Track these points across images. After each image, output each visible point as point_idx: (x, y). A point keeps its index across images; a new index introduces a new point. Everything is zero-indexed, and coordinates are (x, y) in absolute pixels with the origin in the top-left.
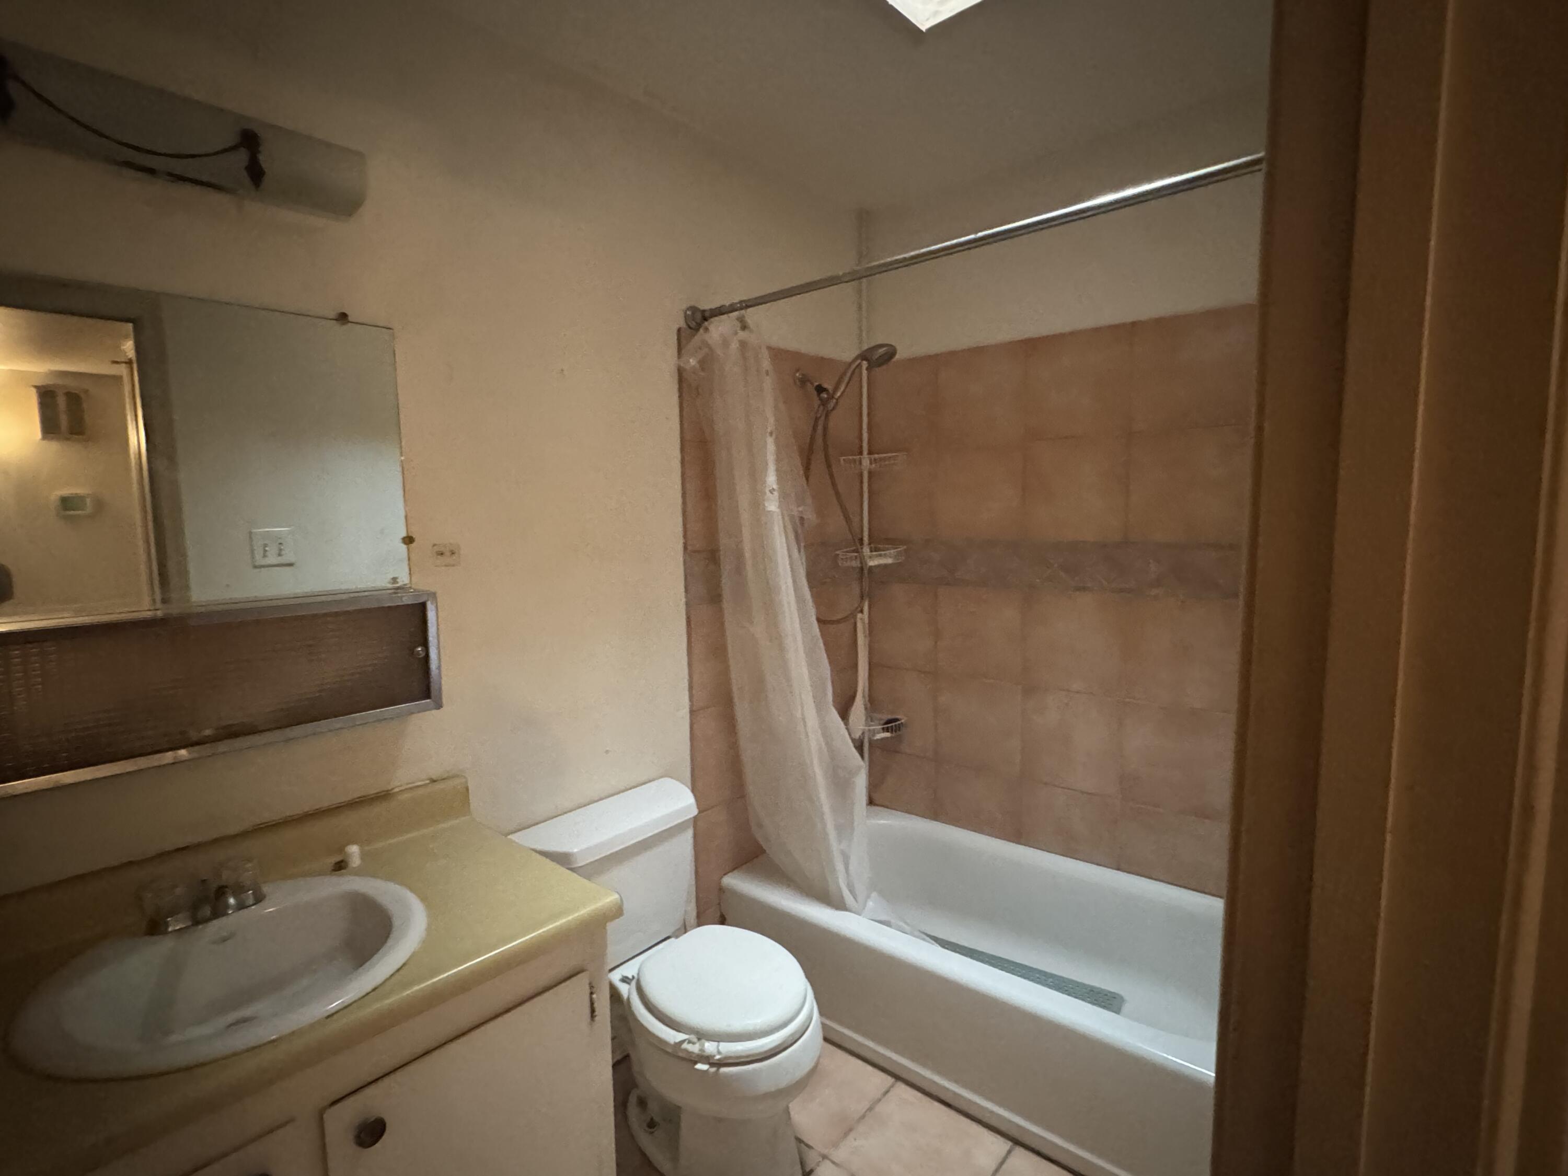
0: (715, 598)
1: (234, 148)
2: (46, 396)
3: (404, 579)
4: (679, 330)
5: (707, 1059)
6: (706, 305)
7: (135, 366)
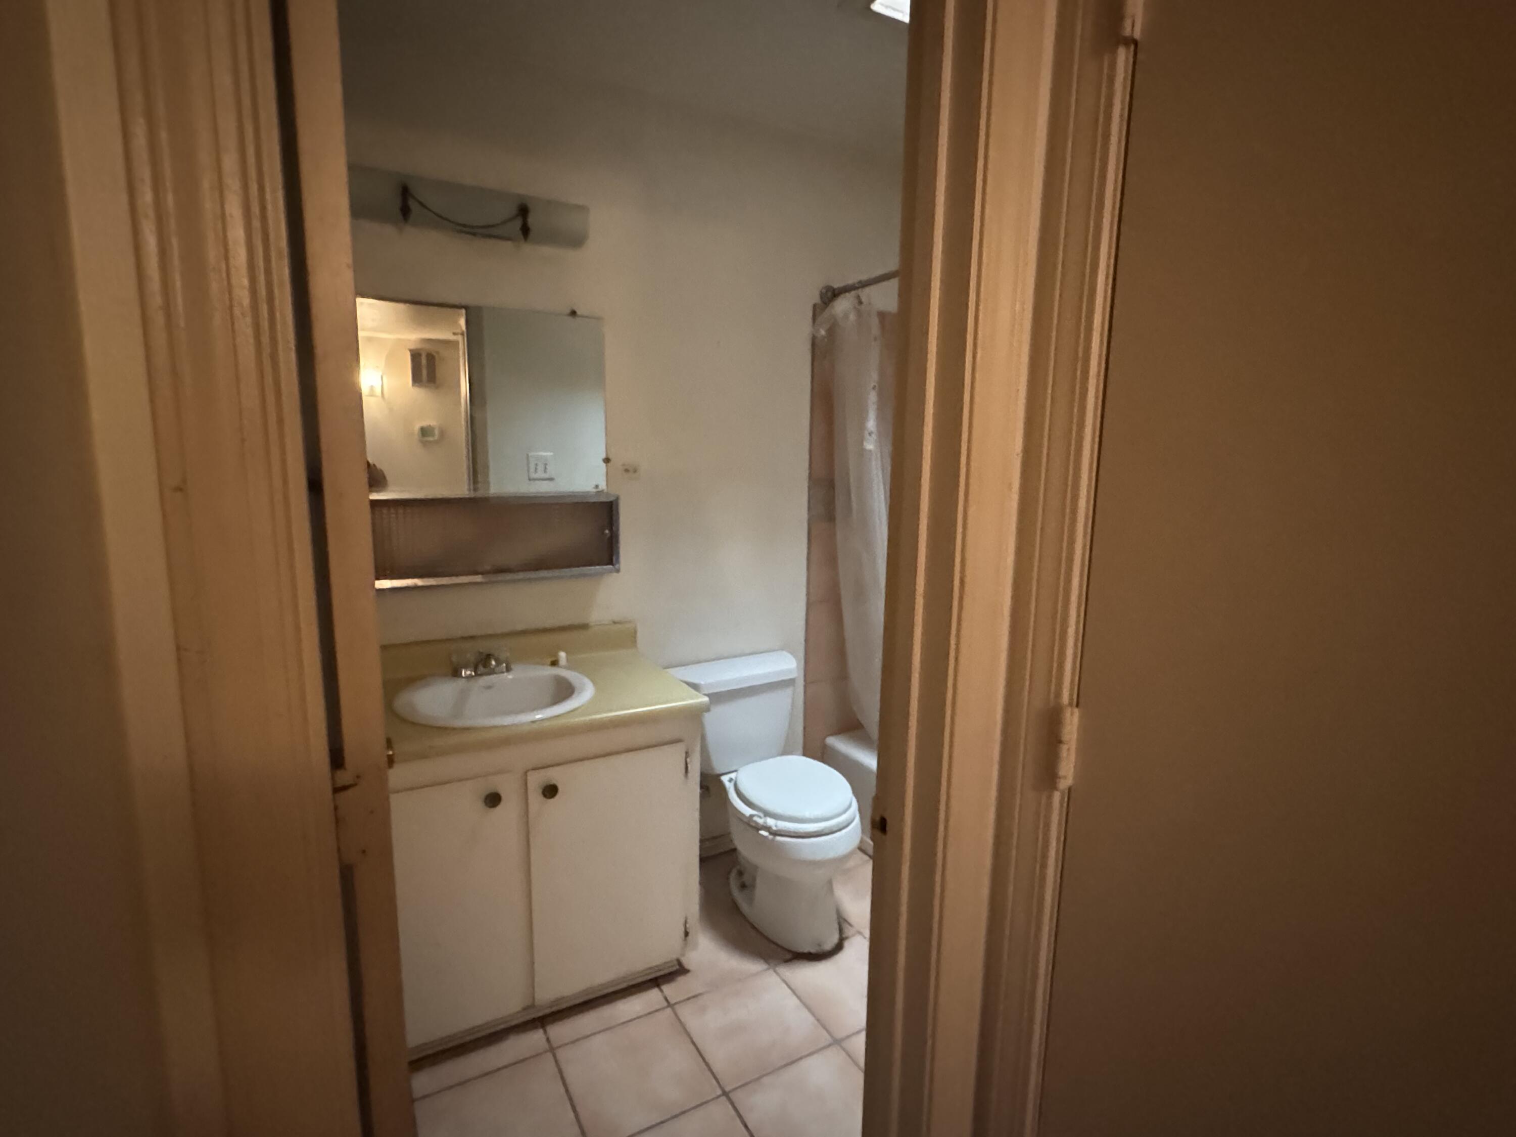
0: (830, 517)
1: (511, 219)
2: (415, 356)
3: (603, 486)
4: (815, 306)
5: (768, 828)
6: (836, 285)
7: (465, 335)
